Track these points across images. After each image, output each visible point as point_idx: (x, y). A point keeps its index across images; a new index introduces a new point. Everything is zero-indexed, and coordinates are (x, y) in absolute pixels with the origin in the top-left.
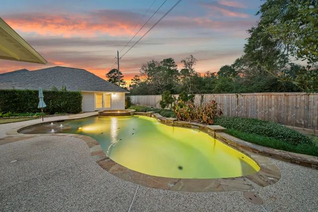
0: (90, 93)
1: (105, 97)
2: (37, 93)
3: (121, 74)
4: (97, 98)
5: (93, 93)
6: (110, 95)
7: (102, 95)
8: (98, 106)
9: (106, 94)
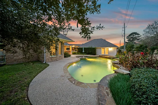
0: (100, 48)
1: (106, 50)
2: (82, 48)
3: (139, 35)
4: (102, 50)
5: (101, 48)
6: (108, 48)
7: (104, 48)
8: (103, 53)
9: (106, 48)
